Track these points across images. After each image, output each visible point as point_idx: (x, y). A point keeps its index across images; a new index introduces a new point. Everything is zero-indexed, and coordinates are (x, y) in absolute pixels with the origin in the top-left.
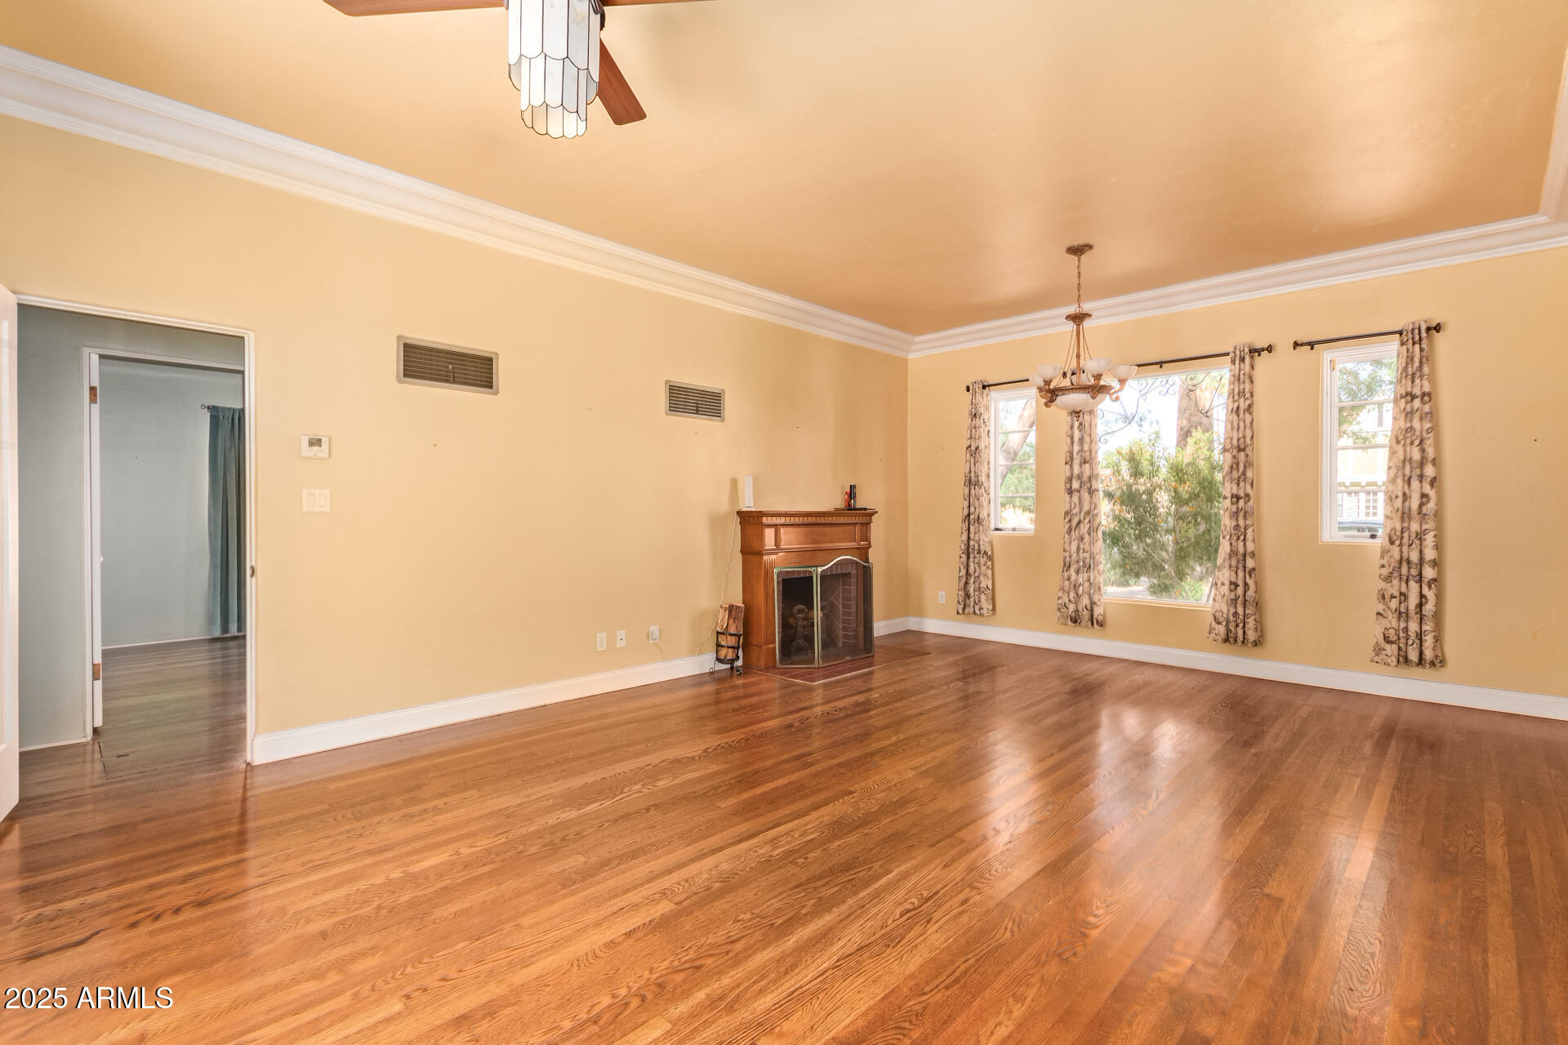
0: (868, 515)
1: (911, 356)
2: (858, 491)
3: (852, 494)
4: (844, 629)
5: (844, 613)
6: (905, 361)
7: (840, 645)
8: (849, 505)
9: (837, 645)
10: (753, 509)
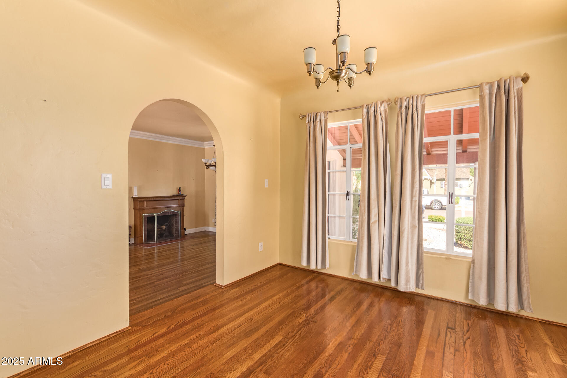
0: (184, 196)
1: (206, 147)
2: (182, 189)
3: (180, 190)
4: (176, 231)
5: (176, 226)
6: (204, 149)
7: (174, 236)
8: (179, 193)
9: (173, 235)
10: (137, 196)
